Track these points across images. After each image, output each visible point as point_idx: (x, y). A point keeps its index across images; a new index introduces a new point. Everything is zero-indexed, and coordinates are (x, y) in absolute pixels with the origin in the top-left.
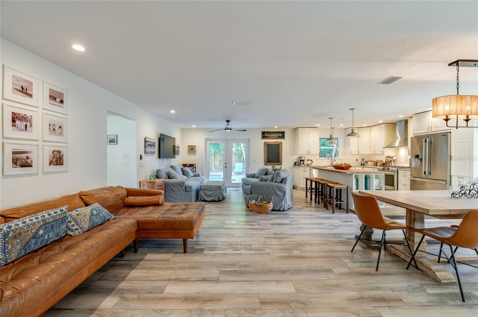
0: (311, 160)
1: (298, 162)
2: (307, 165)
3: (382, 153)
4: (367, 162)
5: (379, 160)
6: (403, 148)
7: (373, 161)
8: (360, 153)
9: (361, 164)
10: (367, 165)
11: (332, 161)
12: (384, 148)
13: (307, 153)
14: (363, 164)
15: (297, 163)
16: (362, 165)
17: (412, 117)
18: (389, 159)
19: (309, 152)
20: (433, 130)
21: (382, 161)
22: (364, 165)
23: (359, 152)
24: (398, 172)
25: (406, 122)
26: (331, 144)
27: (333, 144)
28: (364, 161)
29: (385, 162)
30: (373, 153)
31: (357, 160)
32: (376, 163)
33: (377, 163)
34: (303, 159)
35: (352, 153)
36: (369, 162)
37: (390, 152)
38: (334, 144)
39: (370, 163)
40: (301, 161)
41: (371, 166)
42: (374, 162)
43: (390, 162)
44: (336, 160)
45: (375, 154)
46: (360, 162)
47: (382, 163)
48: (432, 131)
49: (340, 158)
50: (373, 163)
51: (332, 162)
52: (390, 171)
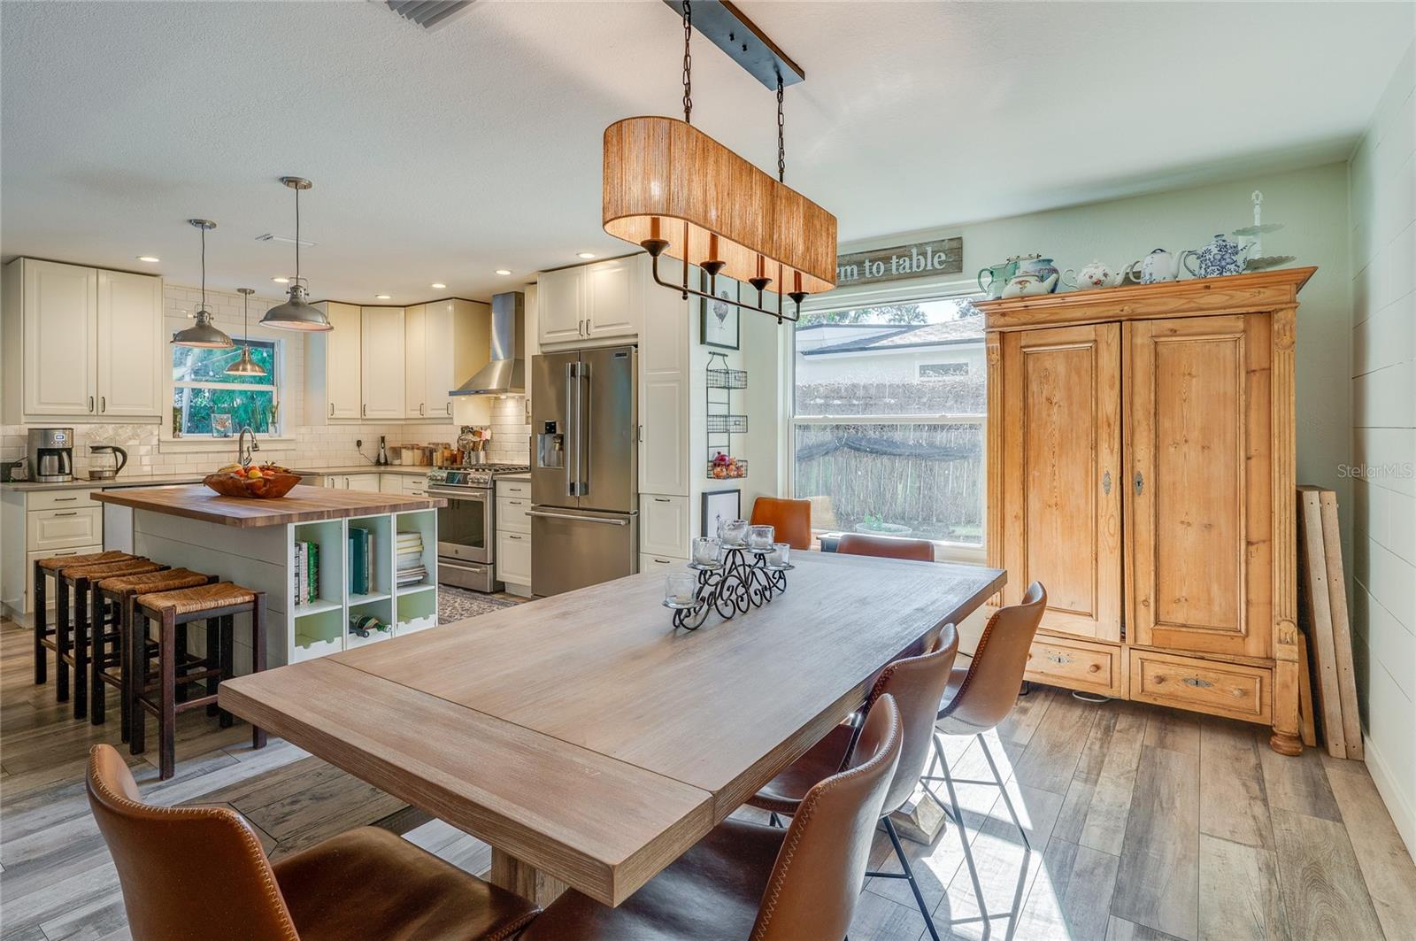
0: (116, 450)
1: (25, 463)
2: (92, 474)
3: (443, 414)
4: (397, 452)
5: (438, 444)
6: (513, 398)
7: (418, 449)
8: (369, 414)
9: (374, 460)
10: (397, 462)
11: (241, 451)
12: (451, 394)
13: (85, 409)
14: (383, 461)
15: (18, 465)
16: (378, 463)
17: (536, 283)
18: (470, 437)
19: (97, 406)
20: (595, 333)
21: (447, 447)
22: (386, 463)
23: (363, 410)
24: (494, 489)
25: (519, 298)
26: (238, 370)
27: (244, 370)
28: (387, 447)
29: (459, 449)
30: (416, 414)
31: (359, 443)
32: (427, 453)
33: (431, 452)
34: (58, 440)
35: (338, 414)
36: (404, 452)
37: (471, 412)
38: (249, 367)
39: (407, 456)
40: (47, 459)
41: (414, 465)
42: (423, 449)
43: (473, 450)
44: (261, 447)
45: (424, 420)
46: (370, 449)
47: (447, 454)
48: (591, 337)
49: (284, 437)
50: (418, 453)
51: (246, 455)
52: (470, 484)
